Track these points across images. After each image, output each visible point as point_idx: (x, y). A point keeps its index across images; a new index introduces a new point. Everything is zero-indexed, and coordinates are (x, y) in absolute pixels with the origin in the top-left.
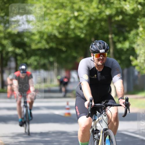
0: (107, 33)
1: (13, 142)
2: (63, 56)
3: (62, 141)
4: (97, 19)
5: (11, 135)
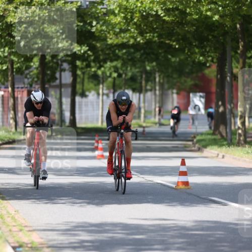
1: (67, 242)
3: (171, 240)
5: (64, 227)
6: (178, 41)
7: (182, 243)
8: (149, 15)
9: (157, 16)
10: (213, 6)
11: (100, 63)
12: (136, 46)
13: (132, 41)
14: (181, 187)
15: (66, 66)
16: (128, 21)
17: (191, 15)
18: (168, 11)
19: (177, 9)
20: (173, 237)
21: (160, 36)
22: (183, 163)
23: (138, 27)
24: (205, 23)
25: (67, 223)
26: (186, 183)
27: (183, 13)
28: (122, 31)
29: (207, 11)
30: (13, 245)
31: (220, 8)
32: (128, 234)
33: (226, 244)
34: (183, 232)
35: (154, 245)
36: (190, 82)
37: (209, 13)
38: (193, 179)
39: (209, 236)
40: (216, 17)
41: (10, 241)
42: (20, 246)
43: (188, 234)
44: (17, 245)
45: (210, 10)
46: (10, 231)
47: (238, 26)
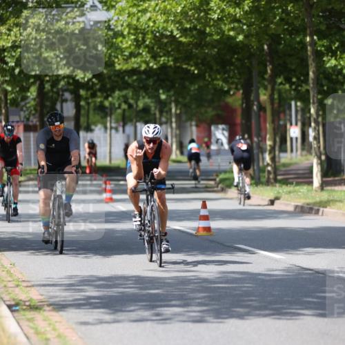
1: (71, 299)
2: (194, 87)
5: (67, 282)
6: (196, 65)
7: (204, 297)
8: (162, 35)
9: (172, 37)
10: (236, 25)
11: (108, 92)
12: (149, 72)
13: (143, 67)
14: (202, 233)
15: (67, 95)
16: (138, 43)
17: (211, 35)
18: (184, 31)
19: (195, 28)
20: (193, 291)
21: (175, 60)
22: (204, 206)
23: (150, 49)
24: (228, 45)
25: (70, 277)
26: (208, 229)
27: (202, 33)
28: (132, 55)
29: (229, 30)
30: (8, 303)
31: (245, 27)
32: (141, 289)
33: (254, 298)
34: (204, 285)
35: (171, 300)
36: (211, 112)
37: (232, 33)
38: (215, 224)
39: (234, 289)
40: (241, 38)
41: (5, 299)
42: (17, 305)
43: (211, 287)
44: (13, 303)
45: (233, 29)
46: (5, 286)
47: (266, 47)
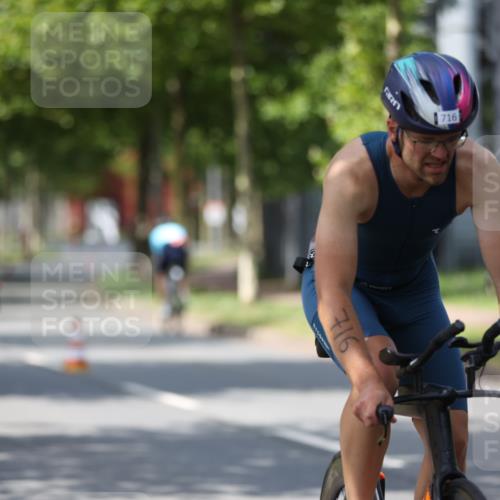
0: (226, 60)
2: (63, 146)
4: (187, 12)
26: (82, 364)
36: (87, 184)
38: (97, 355)
